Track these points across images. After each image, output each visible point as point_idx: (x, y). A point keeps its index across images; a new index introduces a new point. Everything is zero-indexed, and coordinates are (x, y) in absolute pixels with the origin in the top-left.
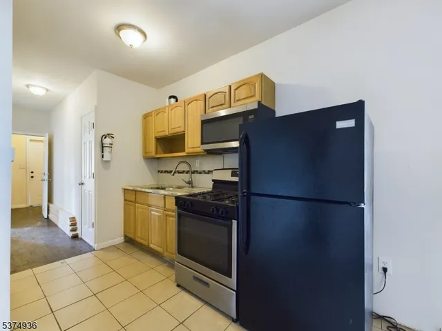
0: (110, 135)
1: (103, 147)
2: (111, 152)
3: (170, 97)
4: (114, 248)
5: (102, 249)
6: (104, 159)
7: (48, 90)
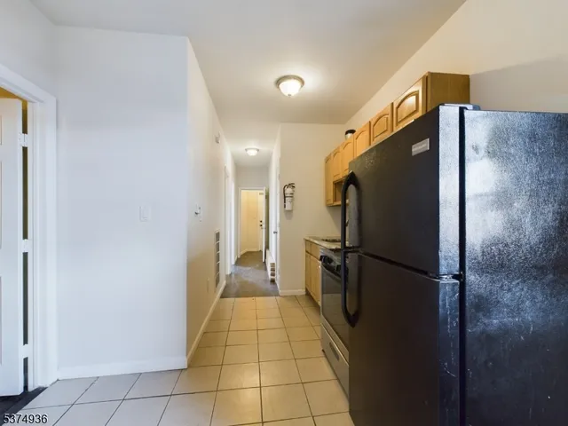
0: (292, 185)
1: (285, 197)
2: (291, 202)
3: (347, 133)
4: (295, 298)
5: (285, 297)
6: (287, 208)
7: (258, 150)
